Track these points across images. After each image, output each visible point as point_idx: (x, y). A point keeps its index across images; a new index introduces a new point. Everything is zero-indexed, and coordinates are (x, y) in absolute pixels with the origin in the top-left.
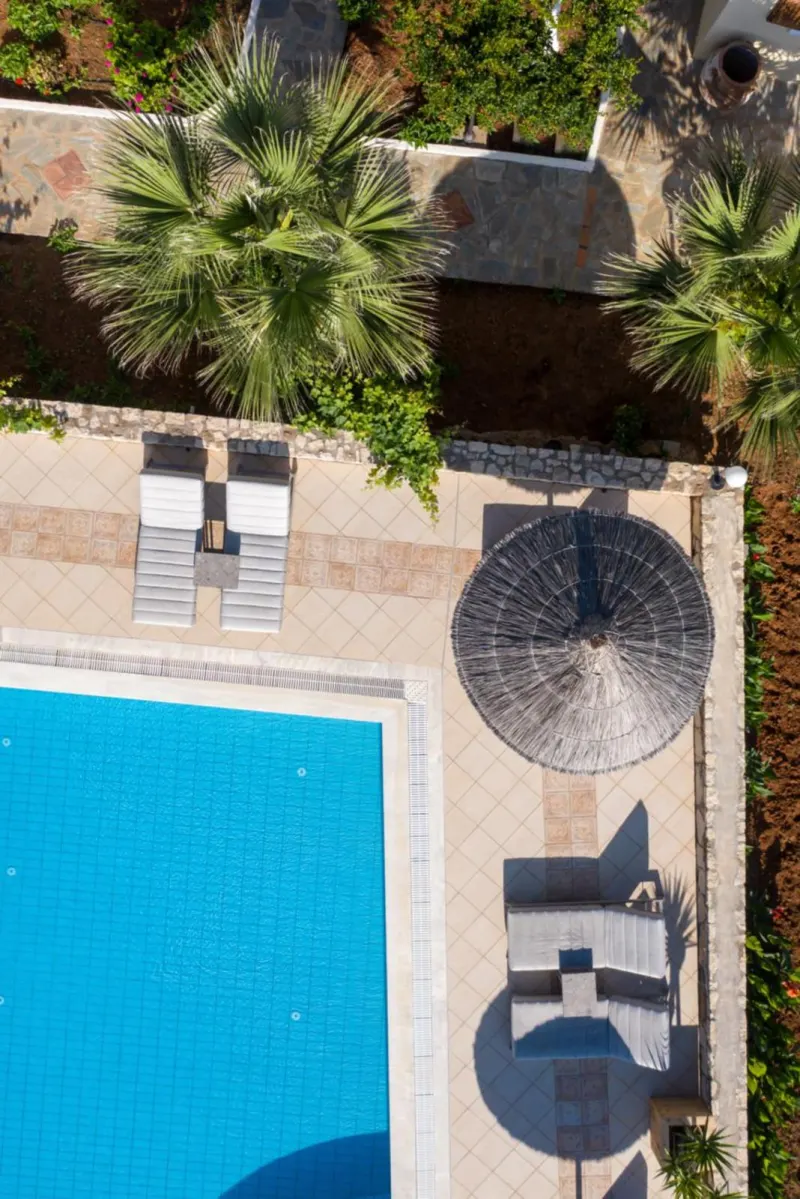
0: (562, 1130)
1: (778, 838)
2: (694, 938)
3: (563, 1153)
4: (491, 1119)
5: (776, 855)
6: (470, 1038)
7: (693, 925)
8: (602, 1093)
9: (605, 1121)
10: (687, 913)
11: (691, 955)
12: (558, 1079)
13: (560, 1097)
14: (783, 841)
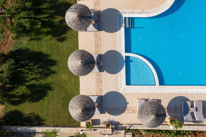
0: (170, 107)
1: (198, 135)
2: (196, 124)
3: (168, 107)
4: (172, 98)
5: (195, 134)
6: (184, 96)
7: (197, 124)
8: (175, 112)
9: (172, 112)
10: (199, 123)
11: (193, 124)
12: (177, 107)
13: (175, 107)
14: (197, 136)
